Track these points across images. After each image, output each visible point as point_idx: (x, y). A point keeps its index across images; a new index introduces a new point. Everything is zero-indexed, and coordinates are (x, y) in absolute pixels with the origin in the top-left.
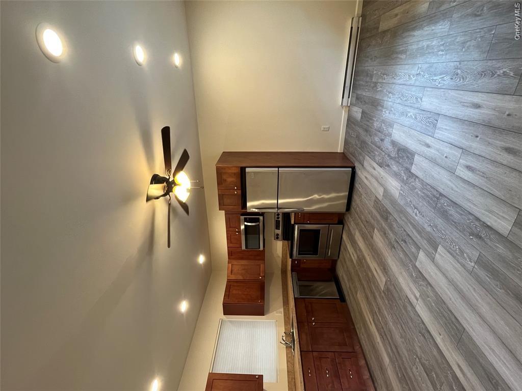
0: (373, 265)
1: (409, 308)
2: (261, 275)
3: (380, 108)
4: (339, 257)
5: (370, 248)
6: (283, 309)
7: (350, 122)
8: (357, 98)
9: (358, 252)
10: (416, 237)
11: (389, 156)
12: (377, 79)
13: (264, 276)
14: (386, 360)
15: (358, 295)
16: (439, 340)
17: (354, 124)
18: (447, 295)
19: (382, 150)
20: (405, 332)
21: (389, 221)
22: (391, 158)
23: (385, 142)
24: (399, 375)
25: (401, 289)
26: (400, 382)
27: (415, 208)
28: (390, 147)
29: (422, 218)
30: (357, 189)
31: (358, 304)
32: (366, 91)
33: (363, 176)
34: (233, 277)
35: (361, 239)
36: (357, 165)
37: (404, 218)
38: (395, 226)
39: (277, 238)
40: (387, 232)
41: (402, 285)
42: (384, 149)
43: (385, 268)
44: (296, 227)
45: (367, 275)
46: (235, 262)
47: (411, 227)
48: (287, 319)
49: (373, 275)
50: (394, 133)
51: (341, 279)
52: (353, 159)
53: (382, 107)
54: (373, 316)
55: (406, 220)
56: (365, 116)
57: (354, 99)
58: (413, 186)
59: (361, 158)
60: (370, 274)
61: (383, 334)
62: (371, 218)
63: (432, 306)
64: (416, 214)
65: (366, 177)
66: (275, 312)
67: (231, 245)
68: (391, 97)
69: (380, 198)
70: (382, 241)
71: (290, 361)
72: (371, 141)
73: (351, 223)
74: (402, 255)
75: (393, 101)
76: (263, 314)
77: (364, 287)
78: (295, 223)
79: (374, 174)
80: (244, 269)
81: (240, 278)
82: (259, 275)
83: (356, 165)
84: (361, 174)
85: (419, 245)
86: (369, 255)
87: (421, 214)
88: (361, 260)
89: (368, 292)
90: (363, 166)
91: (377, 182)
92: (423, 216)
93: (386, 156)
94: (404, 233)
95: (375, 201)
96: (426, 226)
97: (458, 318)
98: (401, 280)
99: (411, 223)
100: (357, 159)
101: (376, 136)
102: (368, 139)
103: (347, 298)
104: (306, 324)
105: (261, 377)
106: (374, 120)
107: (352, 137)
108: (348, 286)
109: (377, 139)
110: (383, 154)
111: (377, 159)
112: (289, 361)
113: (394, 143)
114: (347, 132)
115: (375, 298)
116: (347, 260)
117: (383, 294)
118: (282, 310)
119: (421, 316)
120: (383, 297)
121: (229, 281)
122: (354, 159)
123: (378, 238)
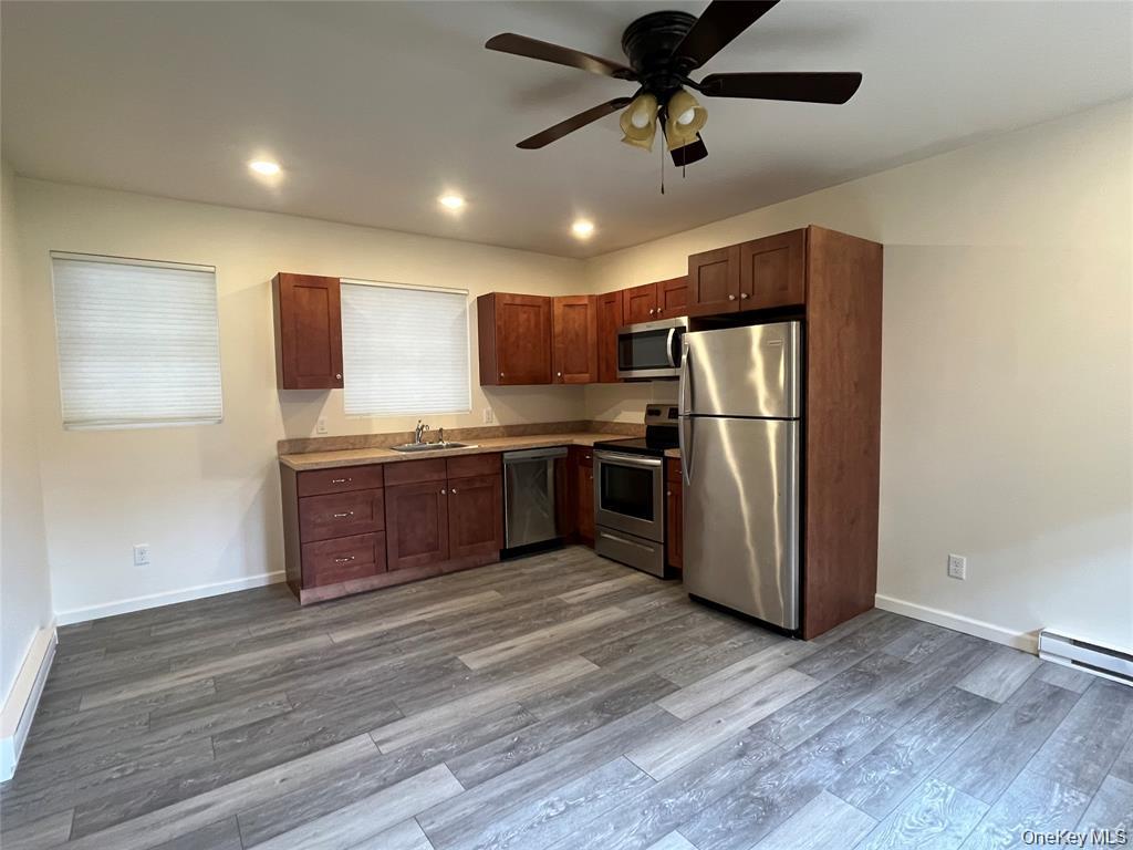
0: (523, 643)
1: (378, 718)
2: (566, 376)
3: (970, 776)
4: (600, 556)
5: (564, 644)
6: (498, 424)
7: (970, 647)
8: (1057, 694)
9: (579, 608)
10: (499, 786)
11: (773, 764)
12: (1108, 800)
13: (563, 383)
14: (340, 637)
15: (493, 593)
16: (277, 773)
17: (954, 663)
18: (330, 828)
19: (807, 743)
20: (350, 692)
21: (590, 714)
22: (759, 771)
23: (827, 764)
24: (301, 660)
25: (426, 706)
26: (288, 659)
27: (568, 807)
28: (796, 777)
29: (530, 823)
30: (736, 634)
31: (478, 590)
32: (1075, 733)
33: (762, 659)
34: (558, 309)
35: (601, 621)
36: (809, 646)
37: (566, 763)
38: (567, 729)
39: (652, 412)
40: (568, 700)
41: (431, 712)
42: (805, 751)
43: (496, 673)
44: (658, 462)
45: (516, 623)
46: (590, 312)
47: (531, 778)
48: (474, 434)
49: (503, 639)
50: (840, 807)
51: (553, 555)
52: (833, 636)
53: (970, 790)
54: (430, 623)
55: (557, 768)
56: (965, 708)
57: (1059, 681)
58: (630, 822)
59: (821, 665)
60: (511, 630)
61: (385, 639)
62: (632, 660)
63: (340, 779)
64: (552, 806)
65: (751, 669)
66: (490, 408)
67: (627, 297)
68: (996, 840)
69: (664, 704)
70: (559, 681)
71: (386, 441)
72: (857, 713)
73: (657, 600)
74: (491, 728)
75: (970, 842)
76: (484, 382)
77: (498, 609)
78: (666, 460)
79: (746, 699)
80: (577, 335)
81: (558, 328)
82: (566, 371)
83: (809, 642)
84: (769, 655)
85: (476, 790)
86: (552, 636)
87: (540, 823)
88: (556, 613)
89: (477, 620)
90: (793, 666)
91: (716, 701)
92: (532, 827)
93: (777, 756)
94: (532, 753)
95: (670, 683)
96: (503, 827)
97: (271, 842)
98: (443, 711)
99: (539, 782)
100: (825, 650)
101: (866, 737)
102: (872, 702)
103: (506, 565)
104: (443, 476)
105: (340, 384)
106: (930, 741)
107: (912, 647)
108: (523, 570)
109: (854, 734)
110: (790, 747)
111: (787, 720)
112: (386, 439)
113: (804, 794)
114: (936, 631)
115: (458, 634)
116: (582, 575)
117: (451, 655)
118: (496, 423)
119: (347, 742)
120: (446, 654)
121: (548, 301)
122: (830, 642)
123: (574, 668)
